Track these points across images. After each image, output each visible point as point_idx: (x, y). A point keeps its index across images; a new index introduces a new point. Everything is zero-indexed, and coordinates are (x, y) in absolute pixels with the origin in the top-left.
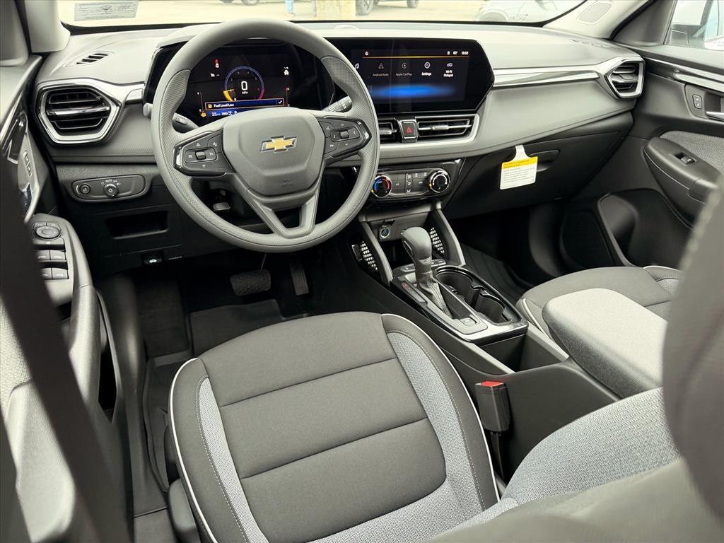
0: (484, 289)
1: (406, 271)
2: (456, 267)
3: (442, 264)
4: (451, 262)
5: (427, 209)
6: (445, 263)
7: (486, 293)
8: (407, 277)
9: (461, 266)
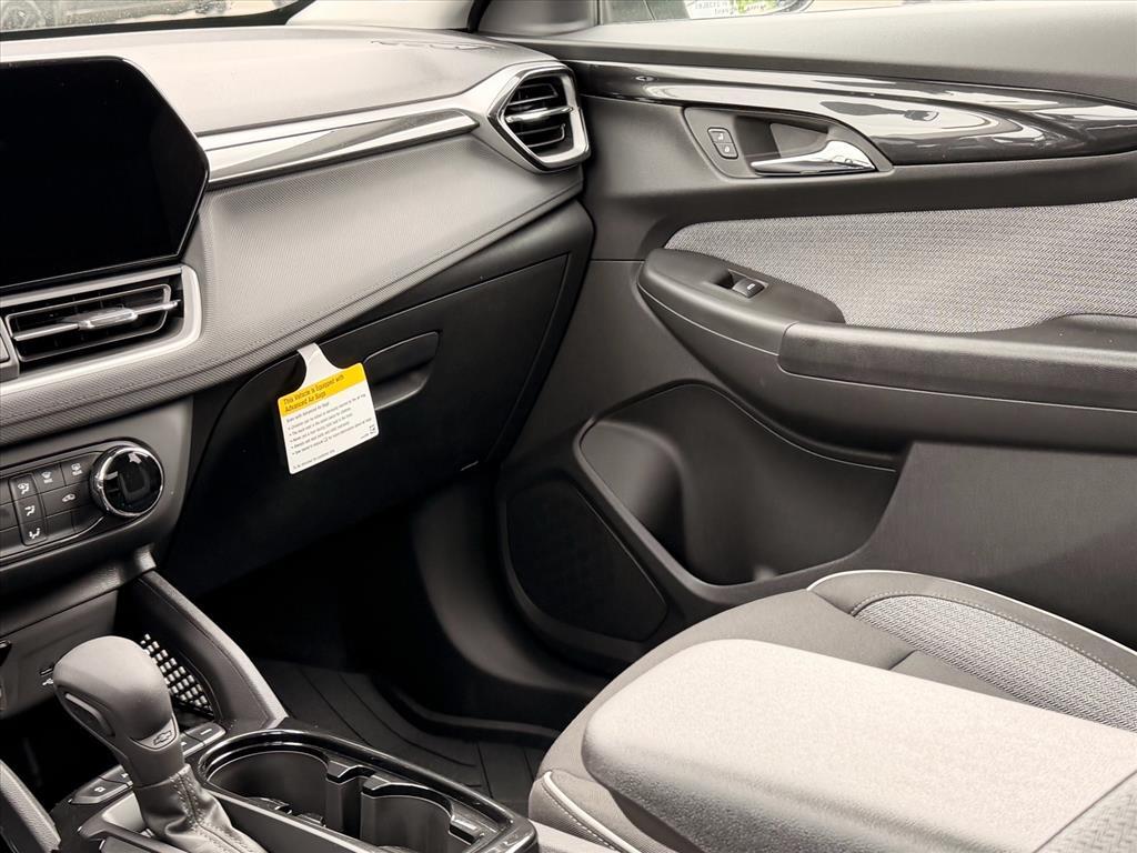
0: (369, 773)
1: (97, 800)
2: (263, 731)
3: (214, 737)
4: (237, 723)
5: (111, 581)
6: (221, 733)
7: (380, 781)
8: (108, 815)
9: (275, 724)
